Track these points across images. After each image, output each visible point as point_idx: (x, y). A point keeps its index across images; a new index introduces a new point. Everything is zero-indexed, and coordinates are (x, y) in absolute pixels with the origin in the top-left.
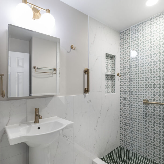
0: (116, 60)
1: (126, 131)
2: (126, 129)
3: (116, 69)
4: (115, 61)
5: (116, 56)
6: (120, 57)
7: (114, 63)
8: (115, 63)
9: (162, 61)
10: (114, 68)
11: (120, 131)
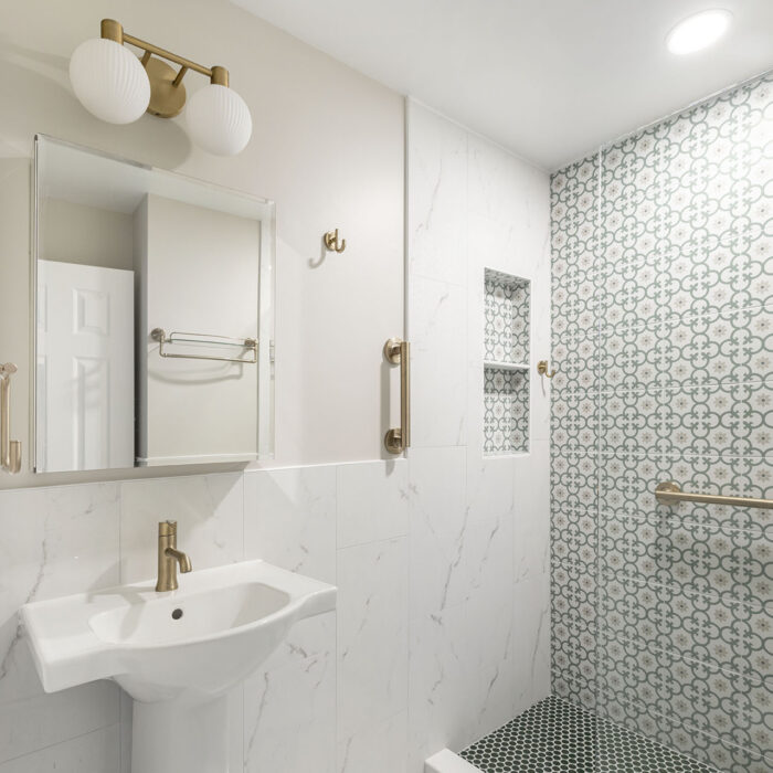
0: (533, 300)
1: (578, 628)
2: (578, 619)
3: (531, 343)
4: (526, 305)
5: (532, 285)
6: (549, 284)
7: (523, 314)
8: (526, 314)
9: (745, 306)
10: (522, 337)
11: (552, 628)
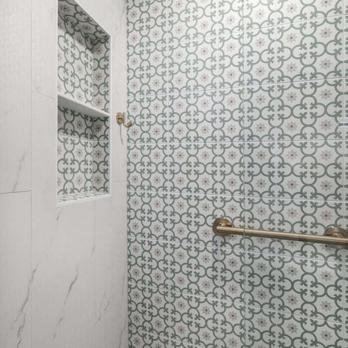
0: (112, 54)
1: (151, 338)
2: (151, 330)
3: (111, 93)
4: (106, 58)
5: (111, 40)
7: (102, 66)
8: (106, 67)
10: (101, 87)
11: (129, 339)
